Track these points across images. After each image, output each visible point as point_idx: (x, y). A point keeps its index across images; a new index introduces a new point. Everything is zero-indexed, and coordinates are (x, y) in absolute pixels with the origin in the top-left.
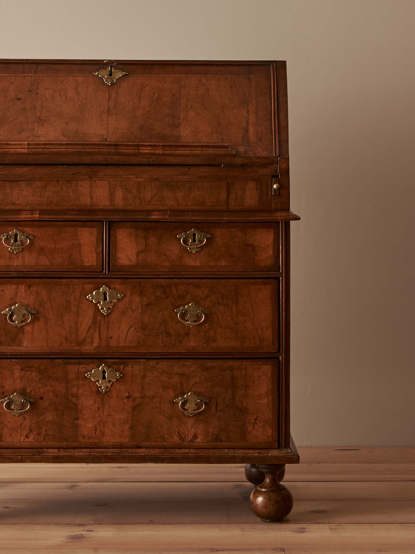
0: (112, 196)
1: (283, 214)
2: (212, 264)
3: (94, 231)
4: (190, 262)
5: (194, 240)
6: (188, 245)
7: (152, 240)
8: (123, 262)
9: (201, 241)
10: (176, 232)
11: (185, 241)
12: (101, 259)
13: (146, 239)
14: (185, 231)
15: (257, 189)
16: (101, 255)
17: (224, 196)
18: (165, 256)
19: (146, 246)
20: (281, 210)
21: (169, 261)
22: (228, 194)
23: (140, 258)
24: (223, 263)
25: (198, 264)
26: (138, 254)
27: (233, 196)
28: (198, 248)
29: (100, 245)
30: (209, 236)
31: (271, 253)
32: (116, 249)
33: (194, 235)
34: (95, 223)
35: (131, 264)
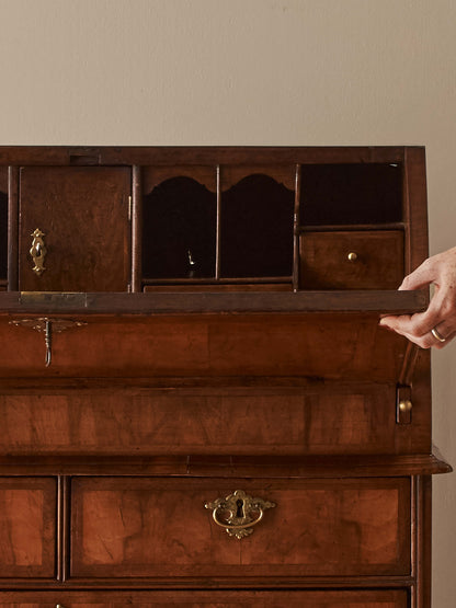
0: (74, 426)
1: (418, 460)
2: (275, 561)
3: (39, 496)
4: (231, 557)
5: (239, 514)
6: (227, 524)
7: (155, 514)
8: (97, 558)
9: (253, 516)
10: (202, 498)
11: (222, 516)
12: (52, 553)
13: (142, 511)
14: (221, 497)
15: (366, 411)
16: (53, 544)
17: (298, 425)
18: (180, 544)
19: (143, 526)
20: (414, 453)
21: (189, 556)
22: (308, 421)
23: (130, 550)
24: (297, 559)
25: (246, 561)
26: (126, 542)
27: (316, 425)
28: (246, 529)
29: (51, 524)
30: (268, 505)
31: (393, 538)
32: (81, 532)
33: (239, 503)
34: (40, 481)
35: (110, 562)
